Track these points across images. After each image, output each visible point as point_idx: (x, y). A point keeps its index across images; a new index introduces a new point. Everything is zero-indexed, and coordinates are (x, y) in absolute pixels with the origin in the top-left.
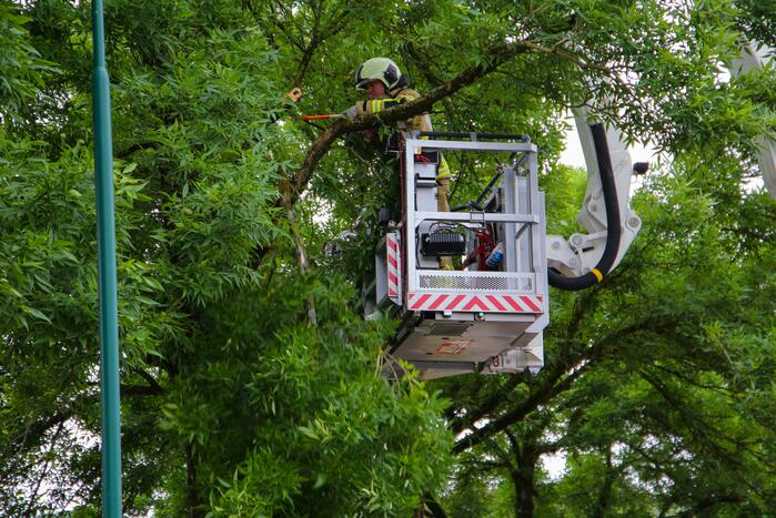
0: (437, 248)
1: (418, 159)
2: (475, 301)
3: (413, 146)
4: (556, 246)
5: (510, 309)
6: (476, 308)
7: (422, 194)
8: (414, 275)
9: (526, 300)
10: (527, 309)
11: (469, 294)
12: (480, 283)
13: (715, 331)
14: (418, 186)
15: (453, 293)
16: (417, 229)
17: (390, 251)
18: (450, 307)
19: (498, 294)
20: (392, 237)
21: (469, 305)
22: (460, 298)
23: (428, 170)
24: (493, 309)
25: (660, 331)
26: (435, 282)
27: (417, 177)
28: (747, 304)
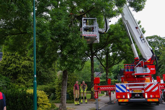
0: (86, 30)
1: (84, 20)
2: (90, 35)
3: (83, 19)
4: (101, 30)
5: (93, 36)
6: (90, 36)
7: (84, 24)
8: (83, 32)
9: (95, 35)
10: (95, 36)
11: (89, 34)
12: (92, 33)
13: (121, 39)
14: (84, 23)
15: (87, 34)
16: (83, 27)
17: (81, 30)
18: (87, 36)
19: (90, 34)
20: (81, 28)
21: (89, 35)
22: (88, 35)
23: (85, 21)
24: (91, 36)
25: (116, 39)
26: (87, 33)
27: (84, 22)
28: (125, 36)
